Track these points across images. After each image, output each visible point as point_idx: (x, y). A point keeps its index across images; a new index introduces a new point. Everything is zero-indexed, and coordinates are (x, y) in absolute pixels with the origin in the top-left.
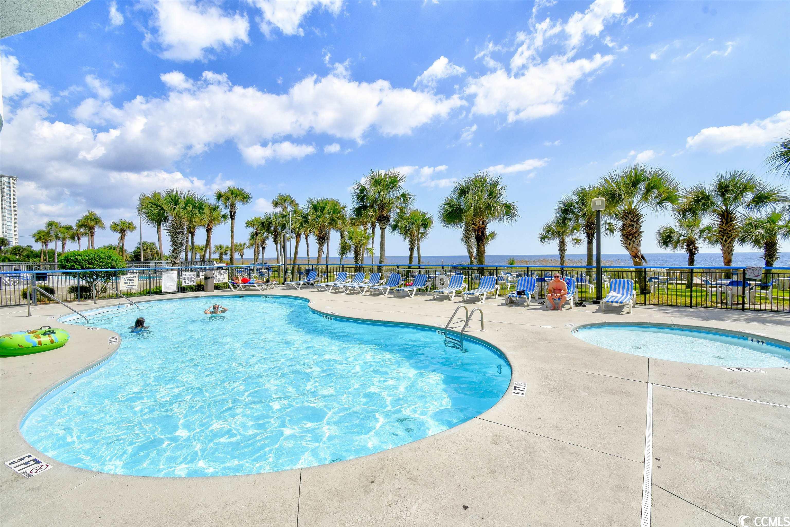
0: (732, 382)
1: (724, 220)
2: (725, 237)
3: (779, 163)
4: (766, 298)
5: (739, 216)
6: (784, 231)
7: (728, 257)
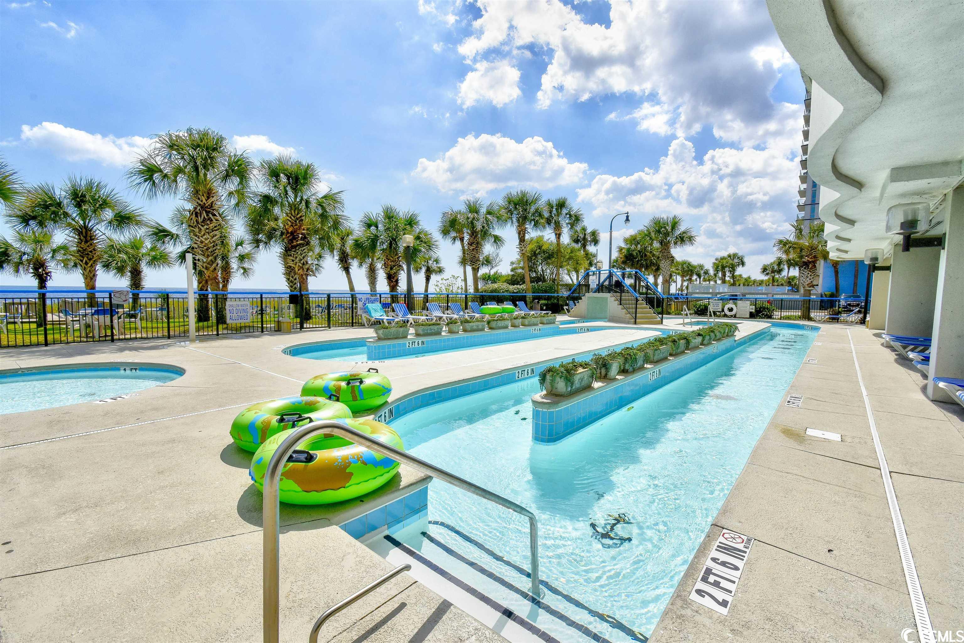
0: (106, 414)
1: (82, 238)
2: (85, 259)
3: (138, 181)
4: (136, 328)
5: (99, 235)
6: (148, 258)
7: (91, 283)
